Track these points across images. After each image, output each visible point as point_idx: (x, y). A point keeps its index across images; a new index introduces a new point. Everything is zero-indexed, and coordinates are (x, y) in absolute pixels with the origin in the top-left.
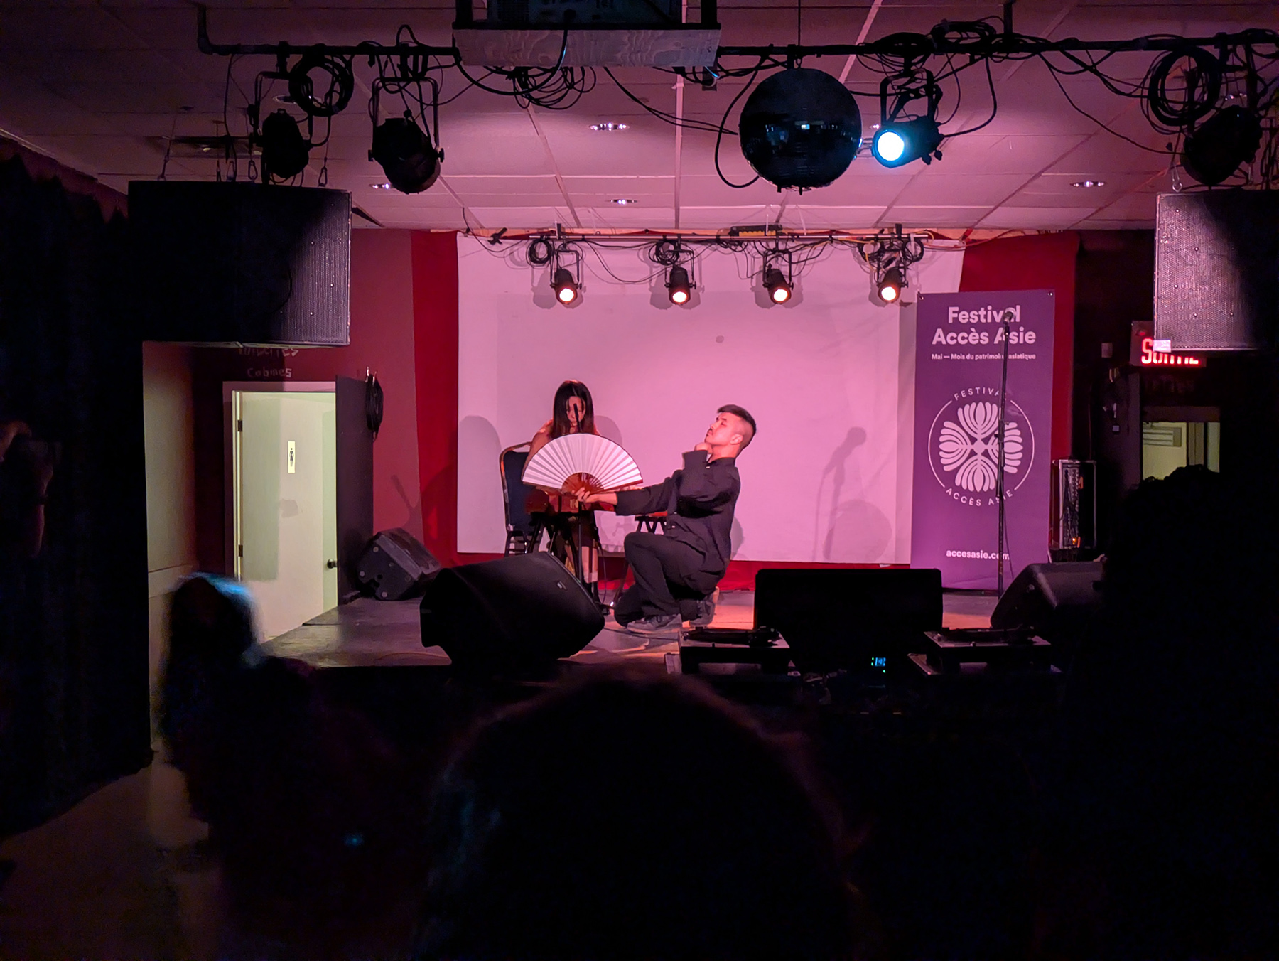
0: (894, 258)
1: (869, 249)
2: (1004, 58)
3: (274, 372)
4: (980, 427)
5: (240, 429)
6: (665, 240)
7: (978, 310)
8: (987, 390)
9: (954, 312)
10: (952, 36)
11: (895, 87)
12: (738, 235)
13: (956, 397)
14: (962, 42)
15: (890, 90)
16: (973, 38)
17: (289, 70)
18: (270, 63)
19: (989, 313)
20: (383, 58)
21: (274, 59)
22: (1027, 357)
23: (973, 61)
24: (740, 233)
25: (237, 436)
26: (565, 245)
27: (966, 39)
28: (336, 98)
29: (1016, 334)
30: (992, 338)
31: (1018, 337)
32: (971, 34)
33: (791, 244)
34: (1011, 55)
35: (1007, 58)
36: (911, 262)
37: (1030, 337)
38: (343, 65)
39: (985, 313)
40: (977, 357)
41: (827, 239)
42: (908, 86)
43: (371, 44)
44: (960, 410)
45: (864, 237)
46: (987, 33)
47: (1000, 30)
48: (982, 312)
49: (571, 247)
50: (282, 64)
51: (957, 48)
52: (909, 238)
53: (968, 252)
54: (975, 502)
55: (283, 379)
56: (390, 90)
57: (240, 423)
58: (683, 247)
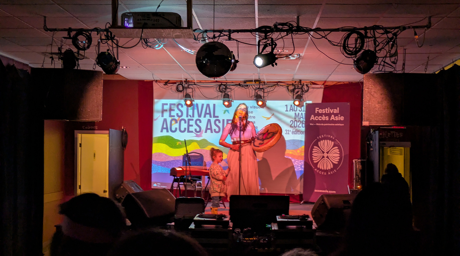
0: (299, 91)
1: (291, 88)
2: (296, 34)
3: (92, 127)
4: (326, 148)
5: (81, 146)
6: (222, 84)
7: (325, 109)
8: (328, 136)
9: (317, 109)
10: (280, 27)
11: (263, 43)
12: (246, 83)
13: (318, 138)
14: (283, 29)
15: (261, 44)
16: (286, 28)
17: (72, 36)
18: (65, 34)
19: (329, 110)
20: (101, 32)
21: (66, 32)
22: (341, 125)
23: (287, 35)
24: (247, 82)
25: (79, 149)
26: (188, 86)
27: (284, 28)
28: (86, 45)
29: (337, 117)
30: (330, 118)
31: (338, 118)
32: (285, 26)
33: (264, 86)
34: (299, 33)
35: (297, 34)
36: (305, 92)
37: (342, 118)
38: (89, 35)
39: (327, 110)
40: (325, 125)
41: (276, 85)
42: (267, 42)
43: (97, 28)
44: (319, 142)
45: (289, 84)
46: (291, 26)
47: (295, 25)
48: (326, 109)
49: (191, 86)
50: (69, 34)
51: (282, 30)
52: (304, 84)
53: (325, 89)
54: (324, 174)
55: (94, 130)
56: (103, 43)
57: (81, 144)
58: (228, 87)
